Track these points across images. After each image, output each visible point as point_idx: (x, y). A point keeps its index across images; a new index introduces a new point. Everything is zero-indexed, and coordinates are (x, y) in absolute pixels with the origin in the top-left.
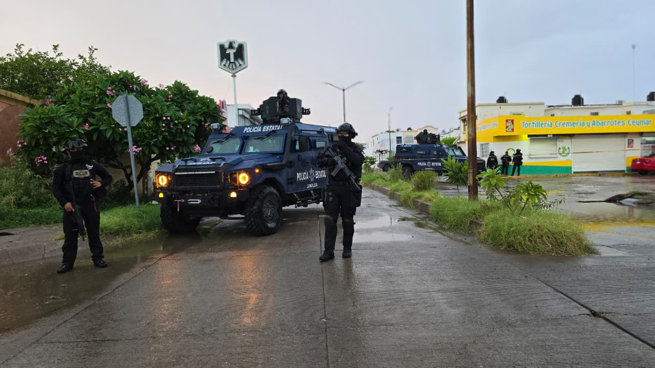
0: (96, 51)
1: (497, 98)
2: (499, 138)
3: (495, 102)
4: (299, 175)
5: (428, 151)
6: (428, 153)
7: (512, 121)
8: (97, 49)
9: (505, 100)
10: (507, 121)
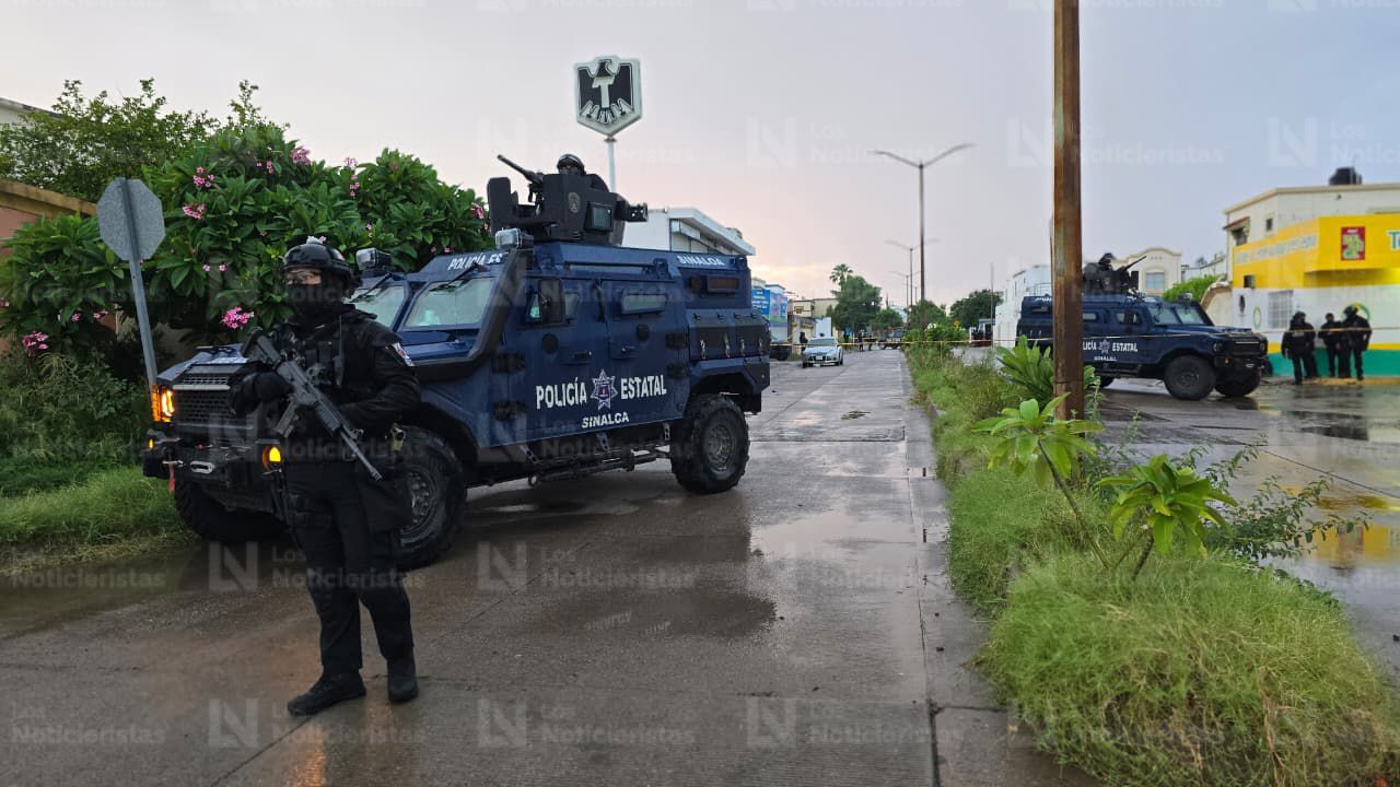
0: (255, 91)
1: (1332, 172)
2: (1324, 277)
3: (1326, 183)
4: (541, 393)
5: (1102, 312)
6: (1102, 318)
7: (1361, 232)
8: (256, 88)
9: (1355, 176)
10: (1344, 231)
